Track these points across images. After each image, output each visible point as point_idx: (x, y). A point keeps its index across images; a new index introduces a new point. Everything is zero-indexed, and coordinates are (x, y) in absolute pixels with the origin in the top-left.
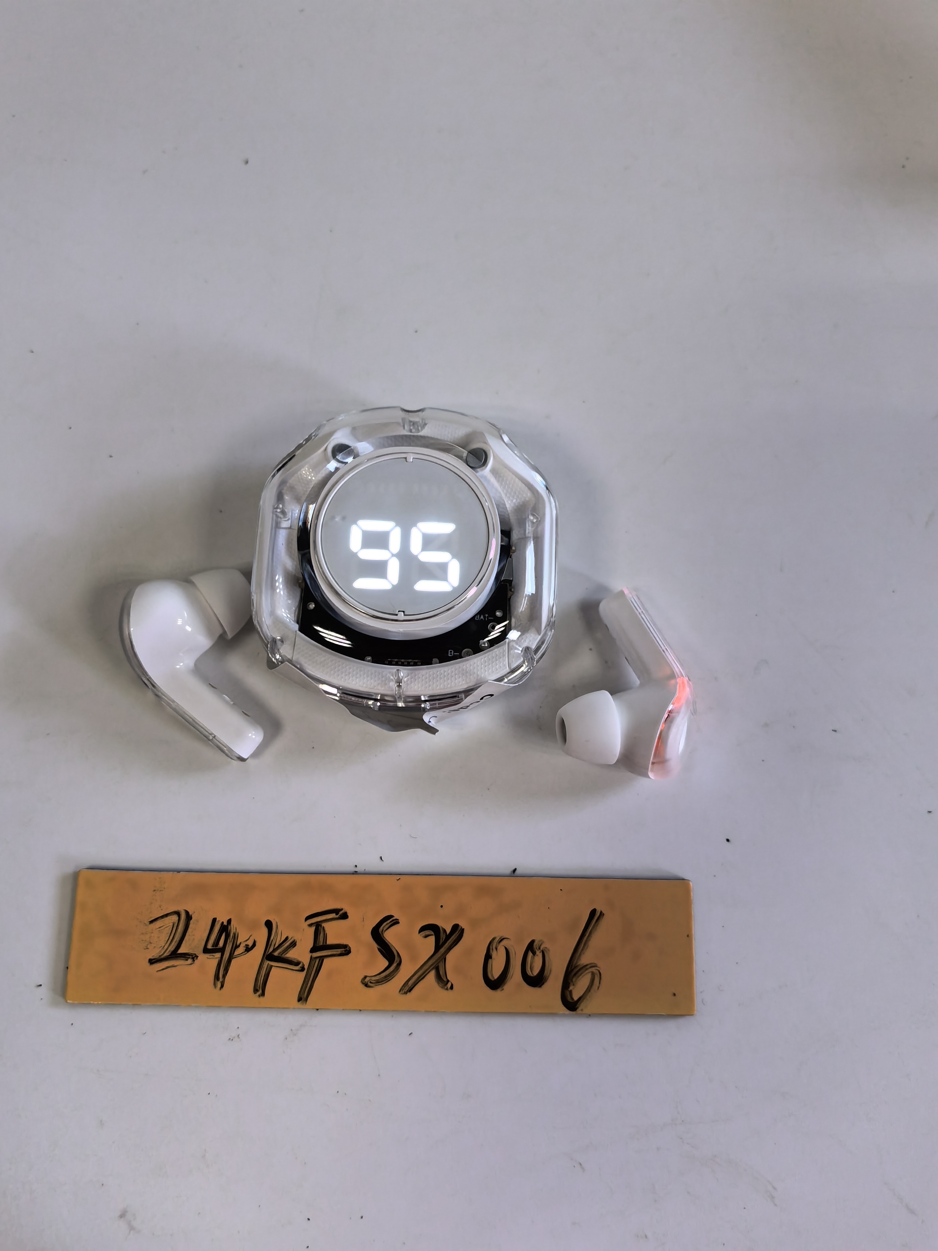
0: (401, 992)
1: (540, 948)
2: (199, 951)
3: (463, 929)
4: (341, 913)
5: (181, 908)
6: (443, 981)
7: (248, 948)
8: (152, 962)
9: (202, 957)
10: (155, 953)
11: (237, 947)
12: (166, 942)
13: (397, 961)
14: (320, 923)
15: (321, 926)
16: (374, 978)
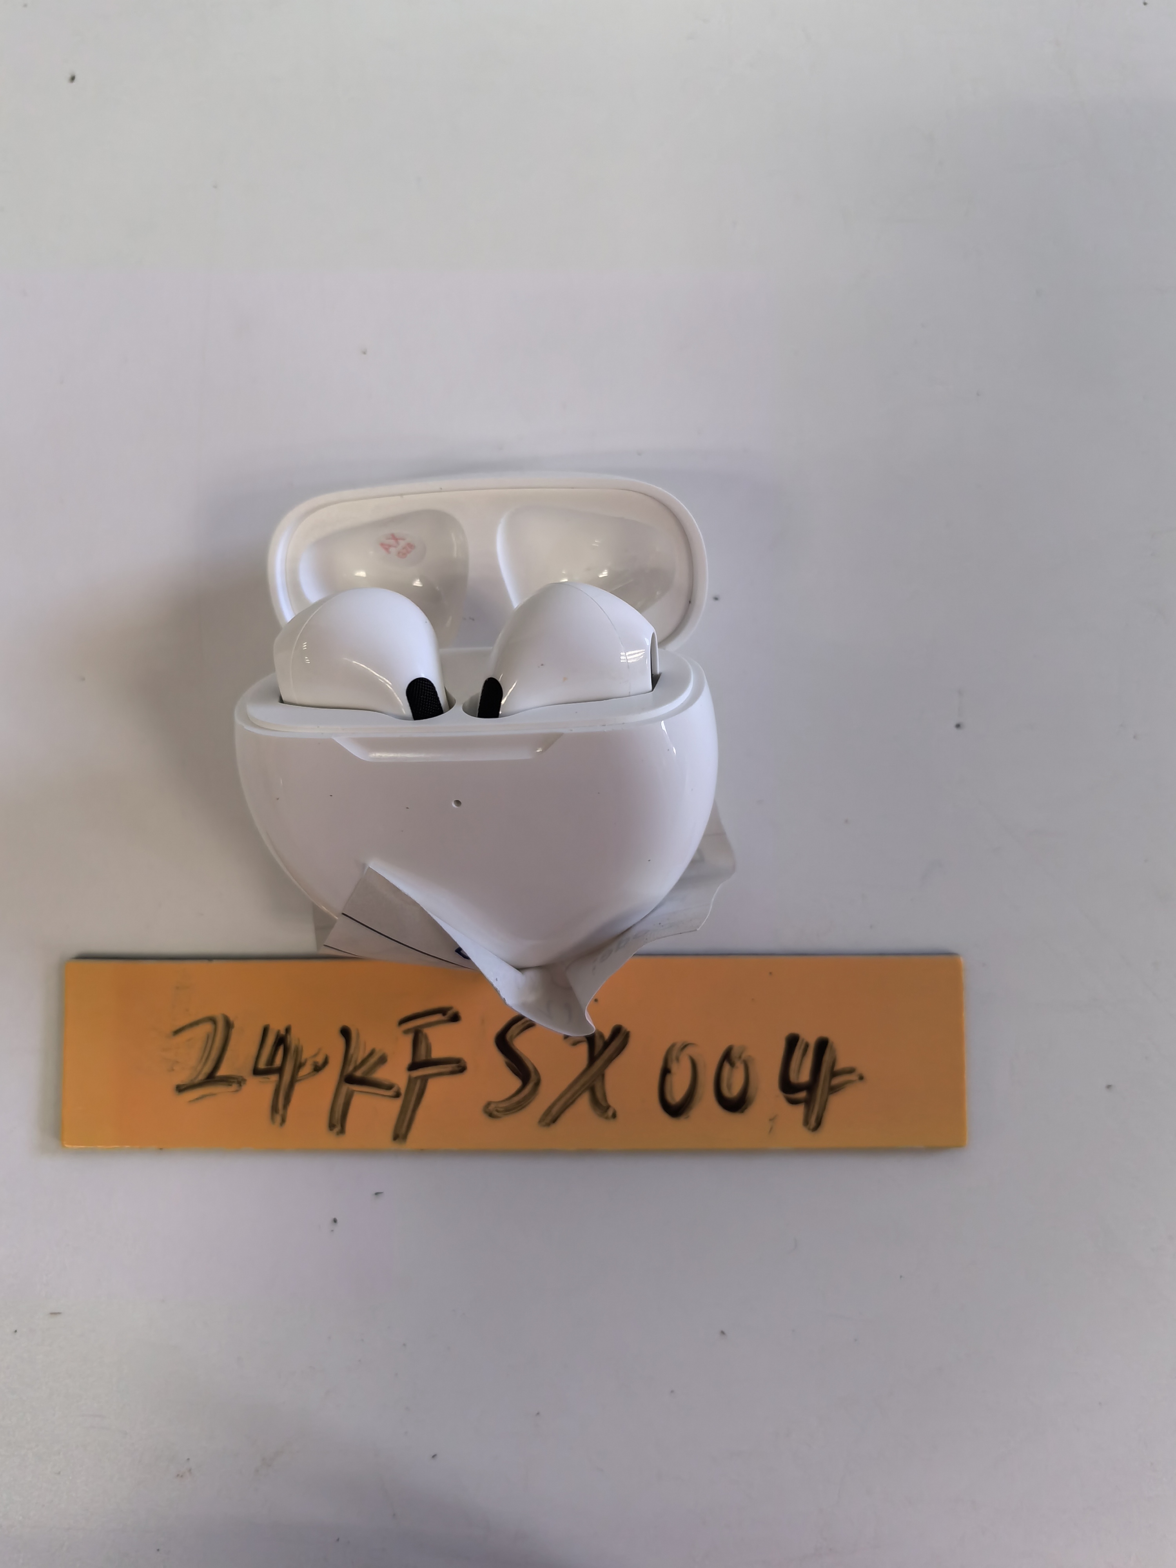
0: (542, 1124)
1: (740, 1057)
2: (247, 1073)
3: (629, 1033)
4: (450, 1013)
5: (217, 1012)
6: (601, 1106)
7: (318, 1066)
8: (181, 1089)
9: (252, 1081)
10: (183, 1077)
11: (302, 1065)
12: (198, 1061)
13: (534, 1081)
14: (420, 1029)
15: (422, 1032)
16: (501, 1106)
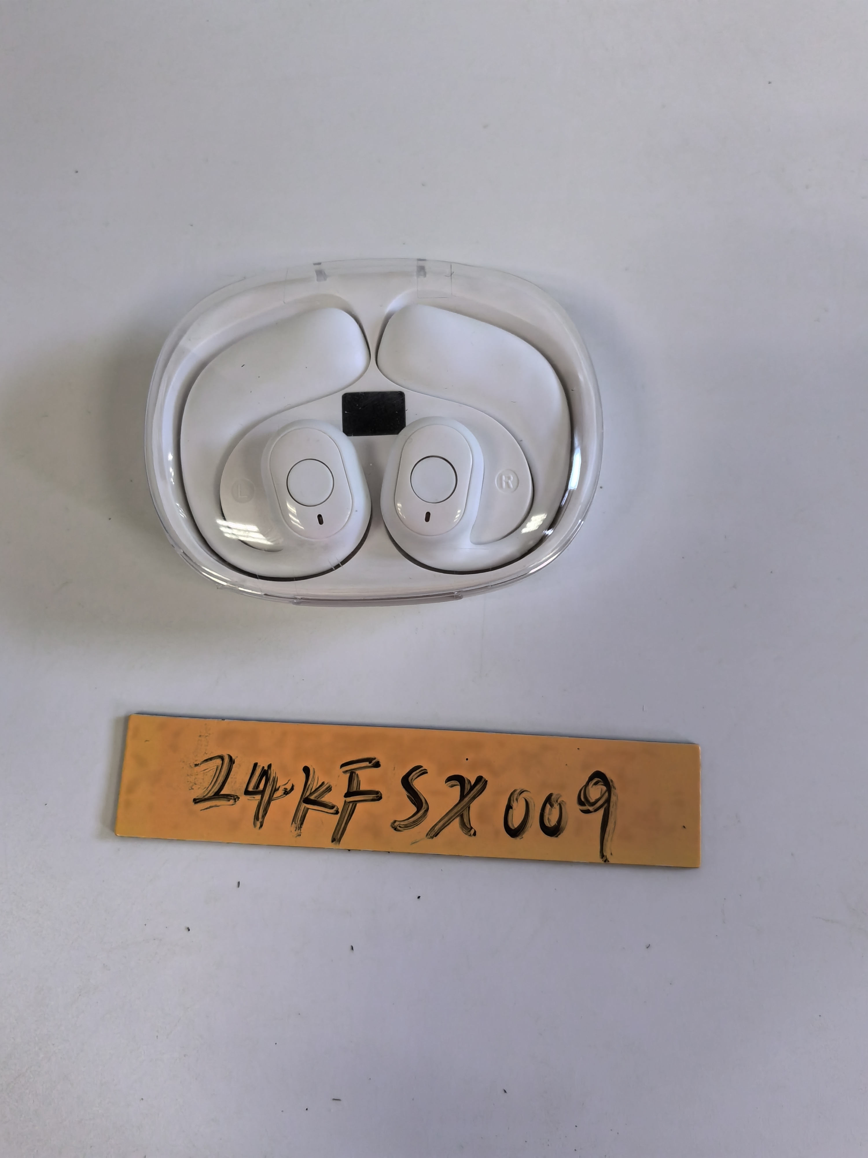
0: (428, 837)
1: (557, 801)
2: (240, 793)
3: (487, 781)
4: (374, 761)
5: (225, 753)
7: (287, 791)
8: (196, 801)
9: (244, 798)
10: (198, 793)
11: (276, 790)
12: (209, 784)
13: (424, 808)
14: (354, 771)
15: (355, 773)
16: (402, 823)
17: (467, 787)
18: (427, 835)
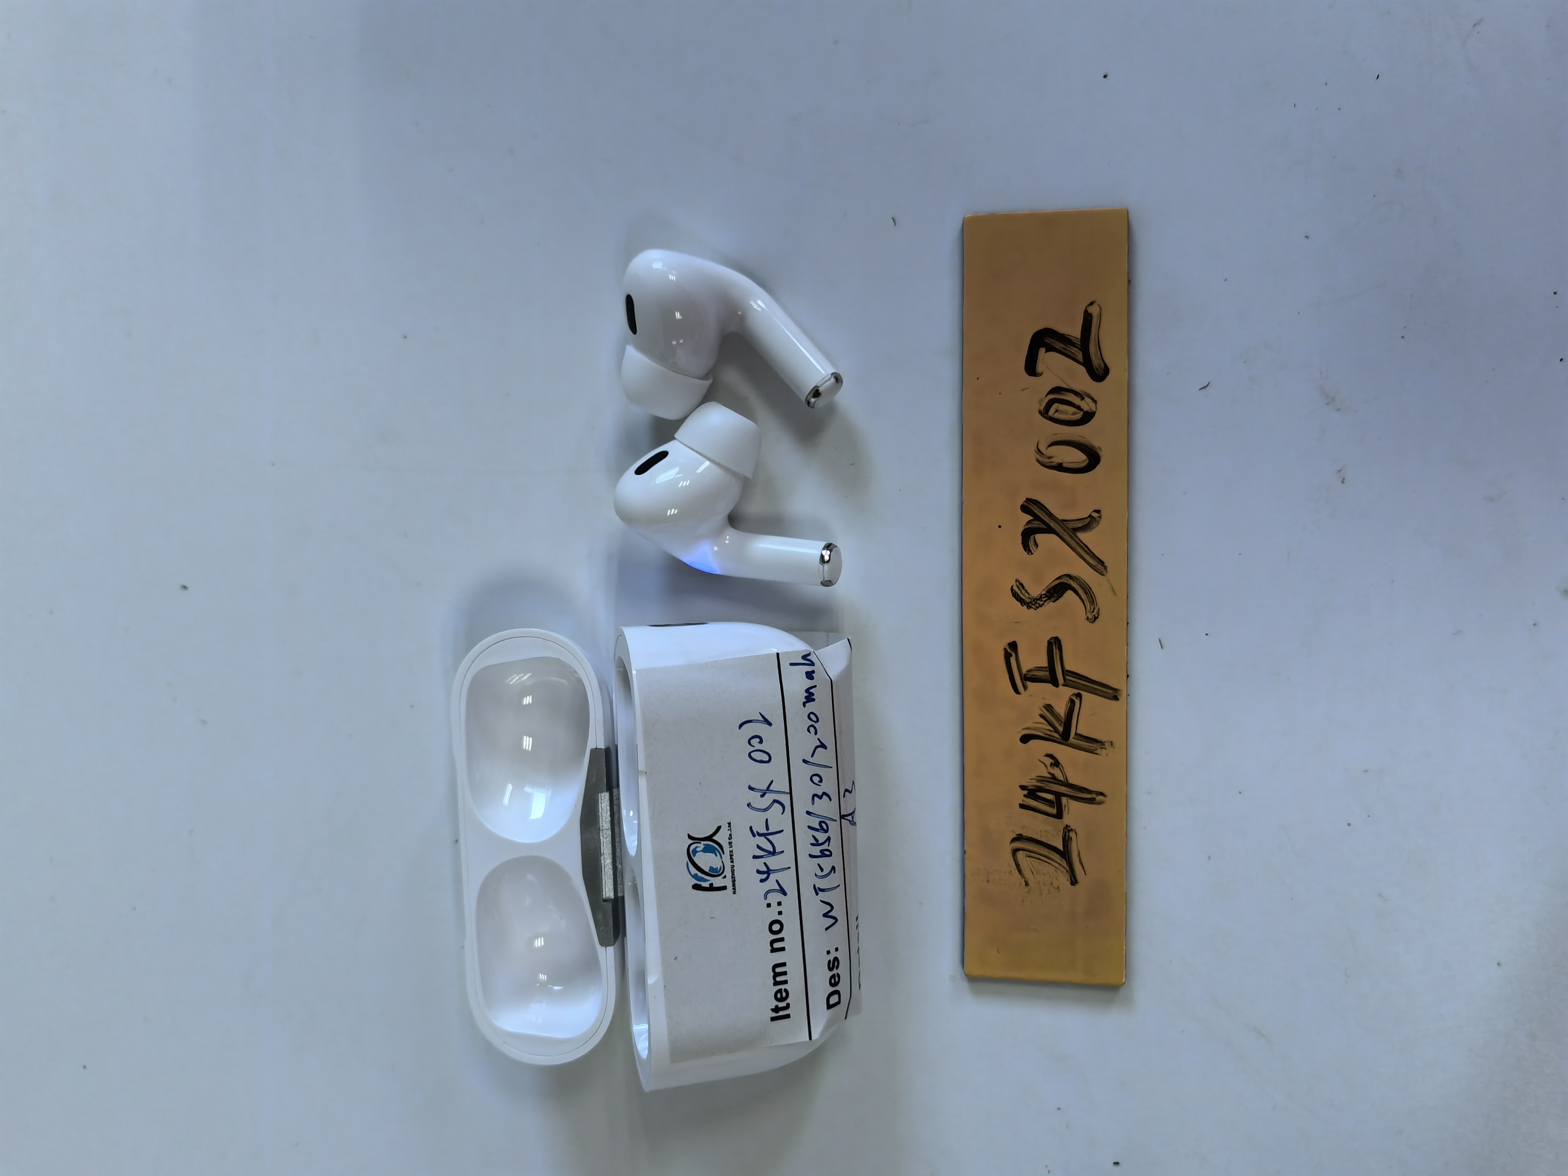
0: (1104, 573)
2: (1060, 824)
3: (1027, 499)
4: (1009, 650)
5: (1008, 848)
6: (1090, 522)
7: (1054, 763)
8: (1074, 881)
9: (1067, 819)
10: (1063, 879)
11: (1053, 777)
12: (1050, 865)
13: (1068, 581)
14: (1023, 676)
15: (1026, 674)
16: (1088, 608)
17: (1036, 524)
18: (1103, 575)
